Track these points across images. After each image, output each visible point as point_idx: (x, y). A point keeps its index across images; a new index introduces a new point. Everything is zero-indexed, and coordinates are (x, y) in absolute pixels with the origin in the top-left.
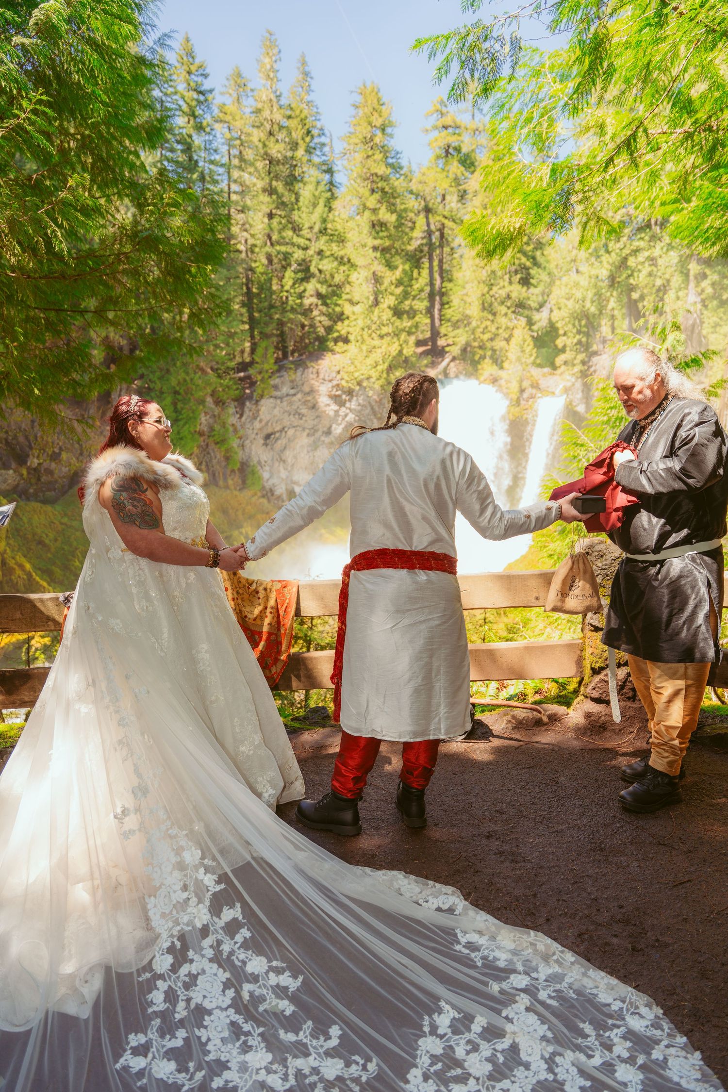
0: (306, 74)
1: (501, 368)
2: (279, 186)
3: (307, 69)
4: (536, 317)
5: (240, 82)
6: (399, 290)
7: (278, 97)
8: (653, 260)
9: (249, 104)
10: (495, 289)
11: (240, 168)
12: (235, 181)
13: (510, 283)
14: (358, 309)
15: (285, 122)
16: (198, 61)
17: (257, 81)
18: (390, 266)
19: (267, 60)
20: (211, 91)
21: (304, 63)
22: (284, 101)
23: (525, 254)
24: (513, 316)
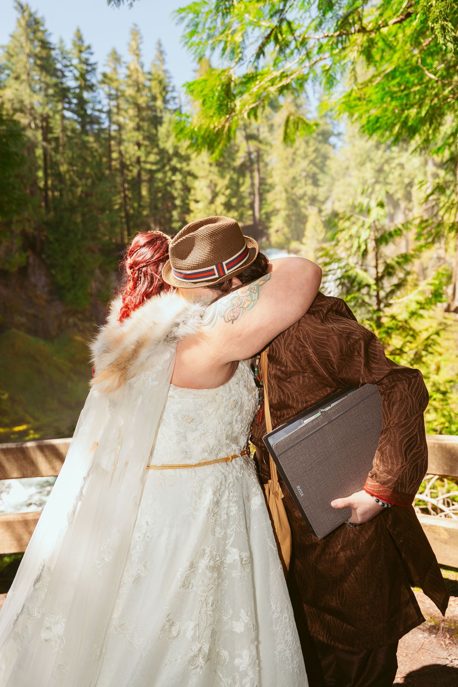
0: (161, 53)
1: (302, 243)
2: (145, 125)
3: (162, 49)
4: (323, 207)
5: (116, 58)
6: (228, 192)
7: (142, 67)
8: (402, 166)
9: (123, 72)
10: (296, 189)
11: (118, 114)
12: (114, 123)
13: (306, 185)
14: (200, 205)
15: (148, 83)
16: (86, 44)
17: (128, 57)
18: (222, 176)
19: (133, 43)
20: (95, 64)
21: (160, 44)
22: (146, 69)
23: (316, 165)
24: (309, 207)
